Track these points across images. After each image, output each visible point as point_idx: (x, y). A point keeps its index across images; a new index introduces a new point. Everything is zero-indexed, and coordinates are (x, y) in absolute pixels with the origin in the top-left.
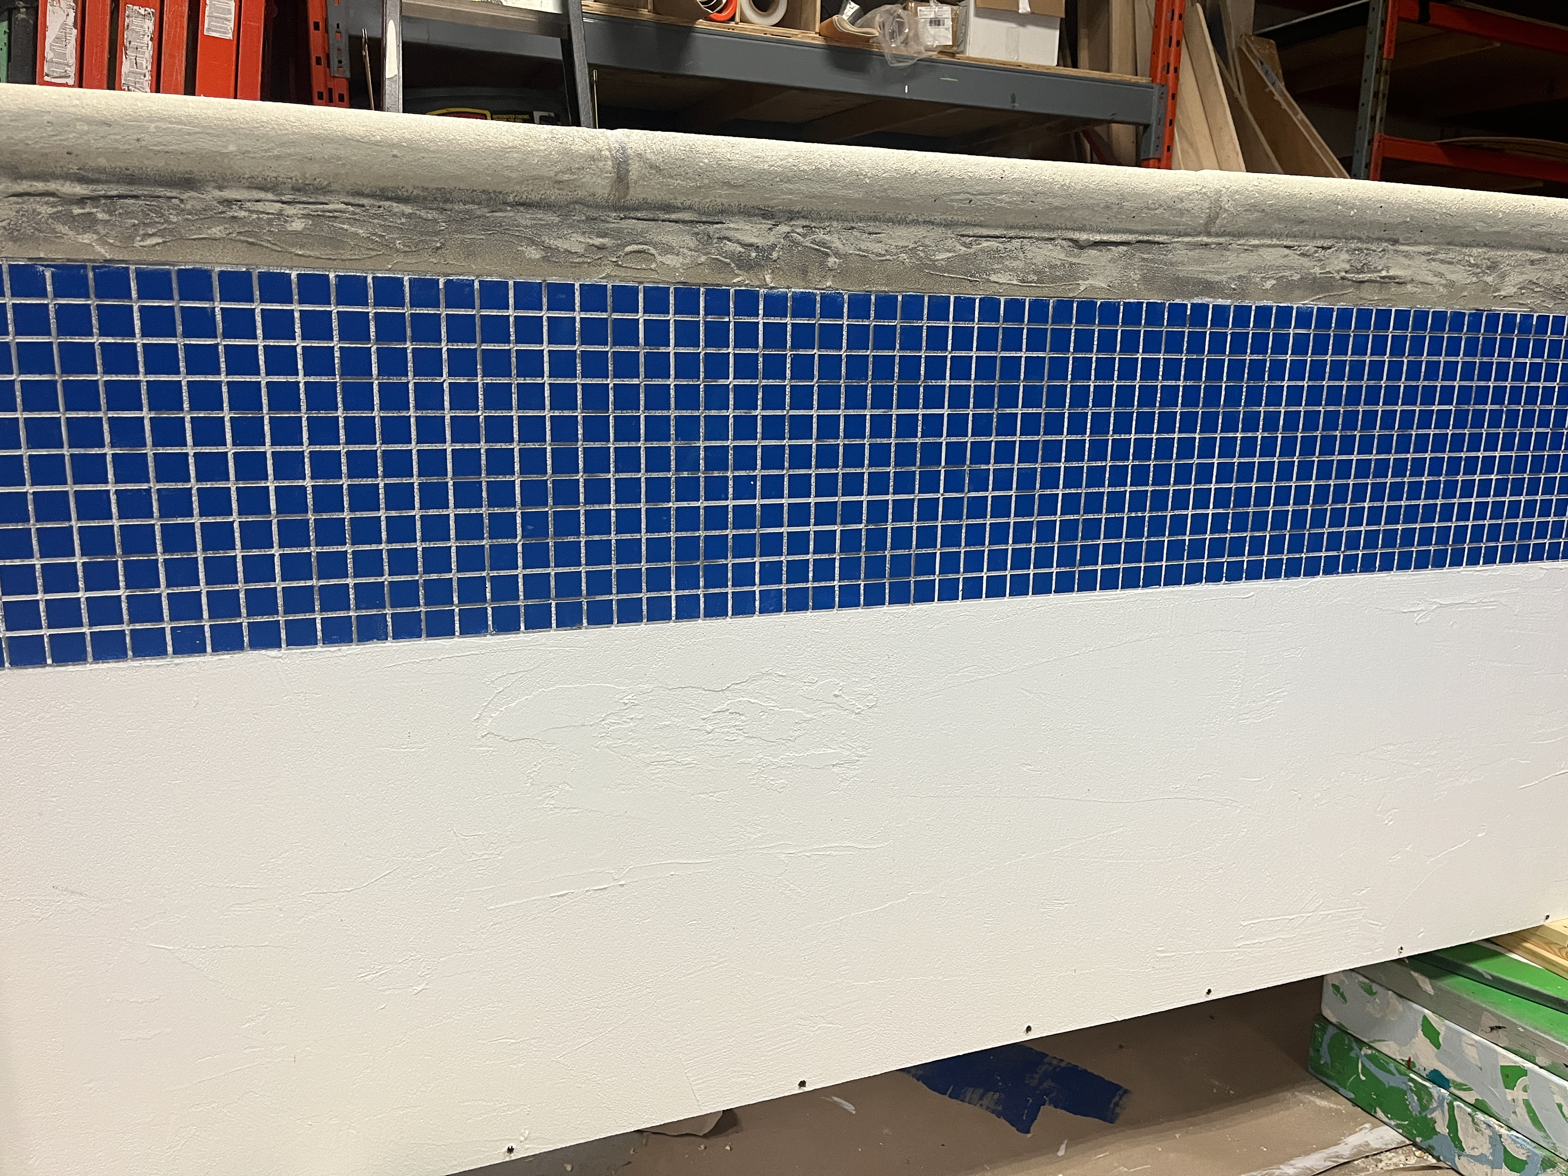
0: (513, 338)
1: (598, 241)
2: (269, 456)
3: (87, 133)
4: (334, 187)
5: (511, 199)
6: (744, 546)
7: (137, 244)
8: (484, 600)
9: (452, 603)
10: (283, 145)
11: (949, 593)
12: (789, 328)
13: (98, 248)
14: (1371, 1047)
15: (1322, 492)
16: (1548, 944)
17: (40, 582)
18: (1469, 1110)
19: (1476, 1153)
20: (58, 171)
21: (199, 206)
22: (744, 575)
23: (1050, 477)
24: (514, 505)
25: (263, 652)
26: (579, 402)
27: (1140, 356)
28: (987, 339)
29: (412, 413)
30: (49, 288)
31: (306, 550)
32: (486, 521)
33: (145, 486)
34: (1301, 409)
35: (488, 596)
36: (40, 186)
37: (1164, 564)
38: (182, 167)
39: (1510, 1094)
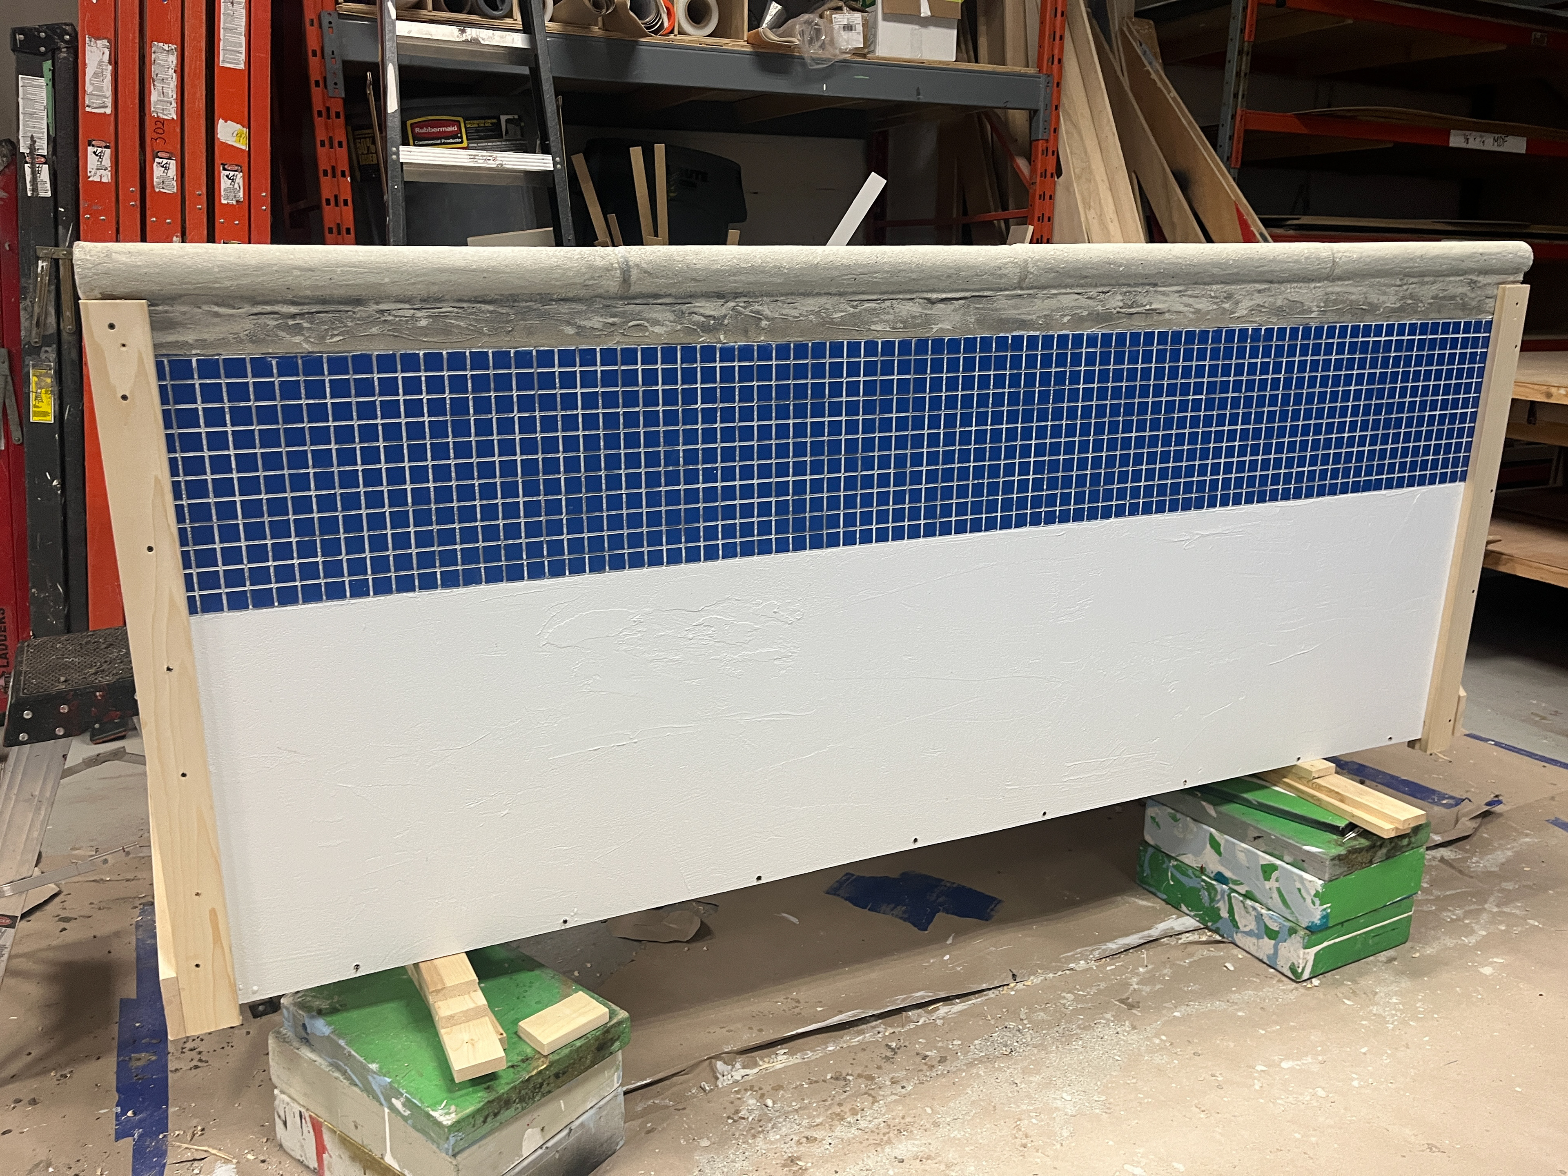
0: (558, 385)
1: (611, 320)
2: (407, 469)
3: (299, 276)
4: (446, 297)
5: (555, 297)
6: (711, 514)
7: (328, 341)
8: (543, 556)
9: (522, 559)
10: (417, 276)
11: (850, 540)
12: (737, 369)
13: (305, 345)
14: (1177, 860)
15: (1111, 460)
16: (1300, 778)
17: (270, 554)
18: (1241, 898)
19: (1247, 929)
20: (280, 299)
21: (364, 315)
22: (711, 533)
23: (917, 460)
24: (560, 494)
25: (405, 594)
26: (601, 424)
27: (976, 374)
28: (870, 369)
29: (495, 437)
30: (275, 371)
31: (430, 528)
32: (543, 505)
33: (333, 492)
34: (1093, 403)
35: (545, 553)
36: (269, 308)
37: (999, 514)
38: (354, 293)
39: (1268, 885)
